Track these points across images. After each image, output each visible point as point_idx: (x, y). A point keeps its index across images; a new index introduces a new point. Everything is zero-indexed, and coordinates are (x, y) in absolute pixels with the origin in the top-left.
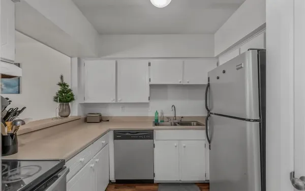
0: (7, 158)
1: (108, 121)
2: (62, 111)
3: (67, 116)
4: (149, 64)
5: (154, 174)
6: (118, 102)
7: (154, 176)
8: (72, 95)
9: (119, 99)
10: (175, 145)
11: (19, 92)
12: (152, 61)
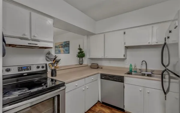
0: (54, 78)
1: (102, 68)
2: (80, 61)
3: (82, 64)
4: (125, 33)
5: (124, 106)
6: (106, 58)
7: (124, 107)
8: (84, 54)
9: (106, 56)
10: (140, 90)
11: (69, 53)
12: (126, 31)
